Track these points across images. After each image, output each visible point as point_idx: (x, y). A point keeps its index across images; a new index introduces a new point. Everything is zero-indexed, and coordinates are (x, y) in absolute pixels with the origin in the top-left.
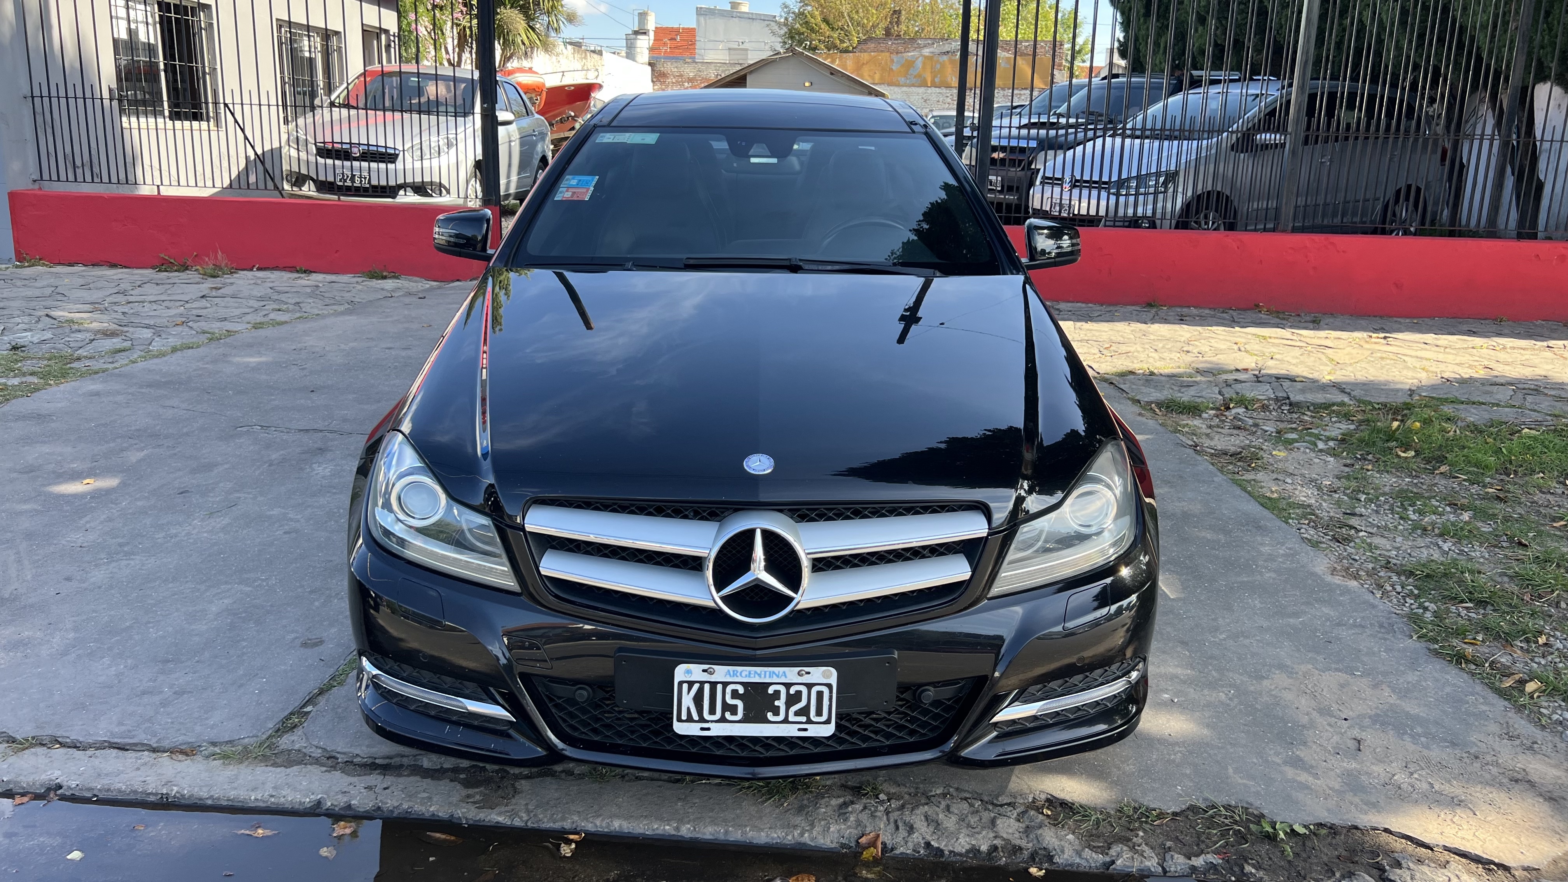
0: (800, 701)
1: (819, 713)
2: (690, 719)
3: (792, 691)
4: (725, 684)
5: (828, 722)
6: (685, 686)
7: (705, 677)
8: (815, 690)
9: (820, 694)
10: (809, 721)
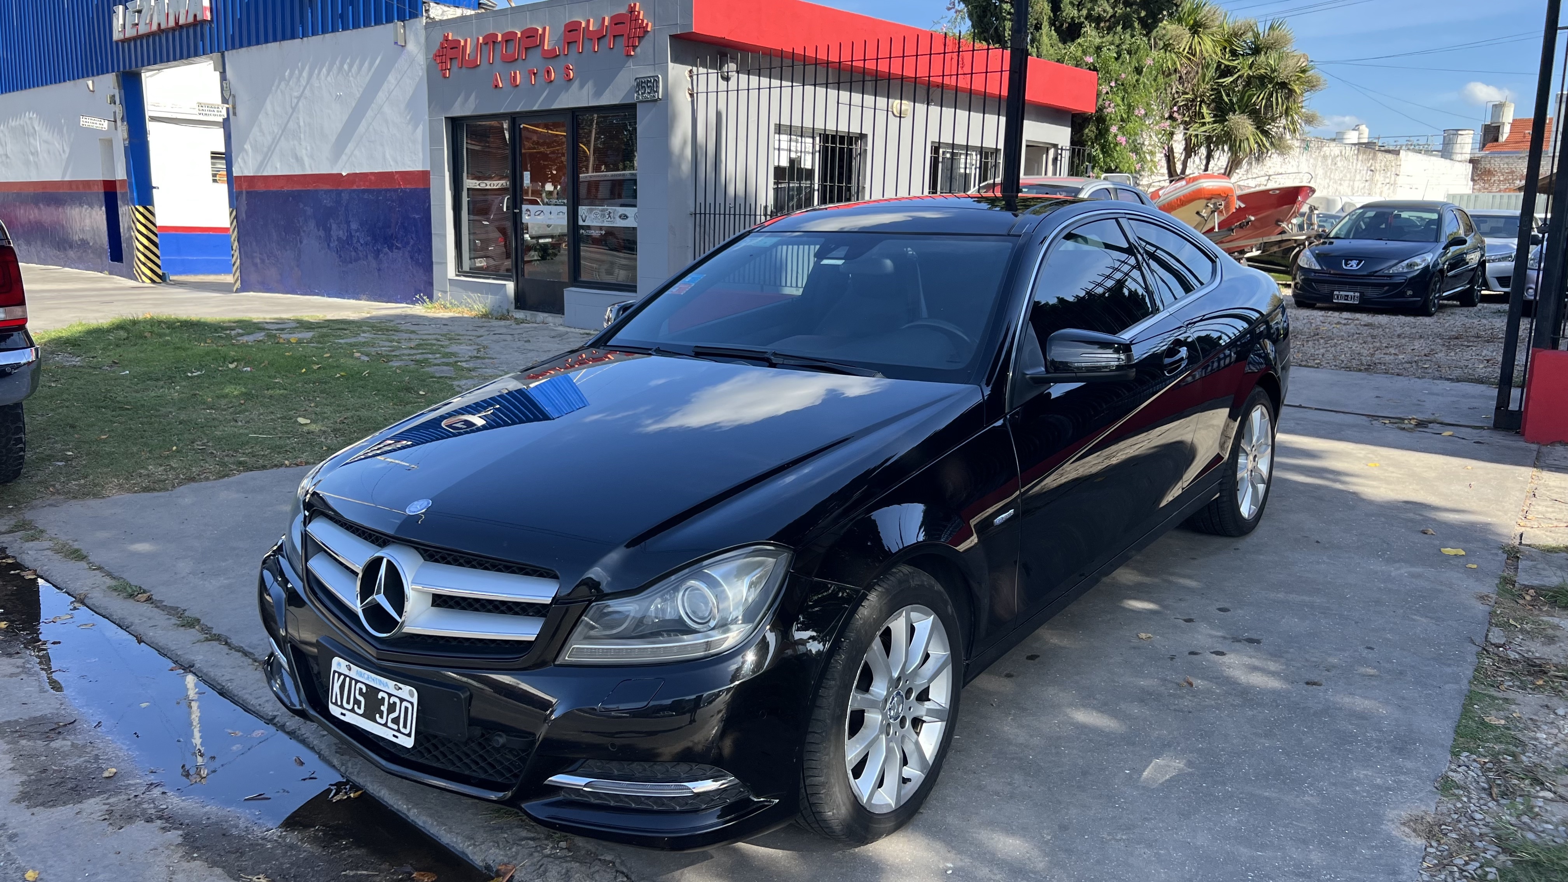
0: (395, 711)
1: (405, 726)
2: (336, 704)
3: (391, 702)
4: (357, 681)
5: (409, 735)
6: (336, 675)
7: (347, 672)
8: (405, 704)
9: (406, 709)
10: (399, 731)
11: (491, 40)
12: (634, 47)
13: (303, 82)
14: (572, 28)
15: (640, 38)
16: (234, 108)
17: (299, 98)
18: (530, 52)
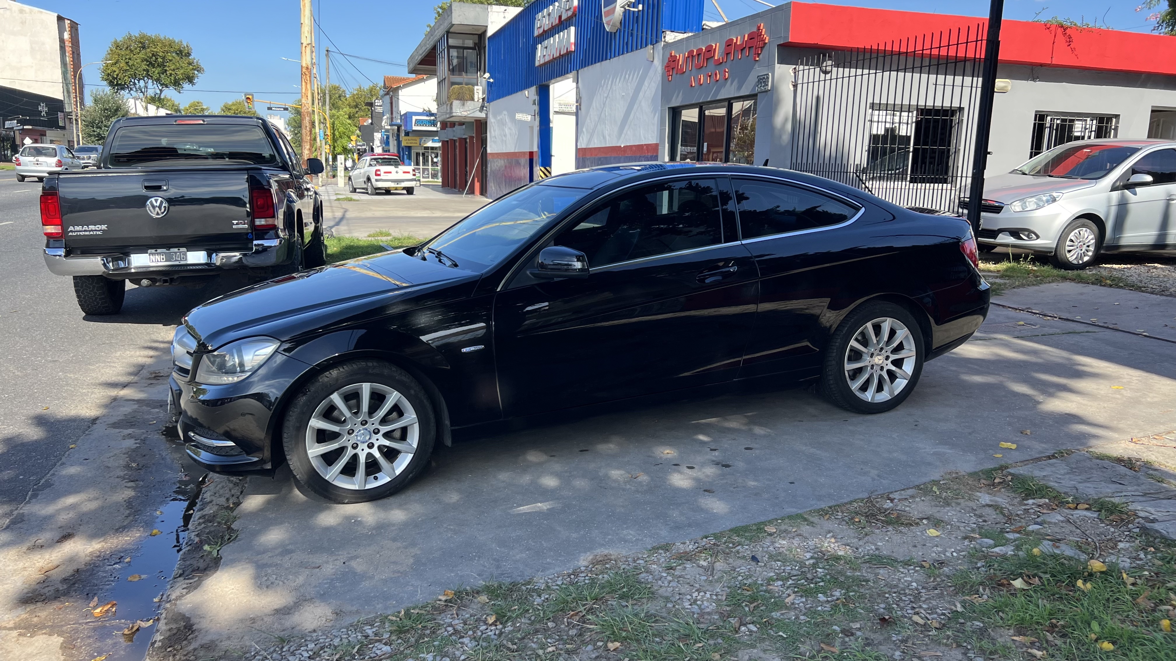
11: (691, 55)
12: (759, 55)
13: (609, 88)
14: (729, 43)
15: (762, 48)
16: (580, 105)
17: (606, 98)
18: (709, 60)
